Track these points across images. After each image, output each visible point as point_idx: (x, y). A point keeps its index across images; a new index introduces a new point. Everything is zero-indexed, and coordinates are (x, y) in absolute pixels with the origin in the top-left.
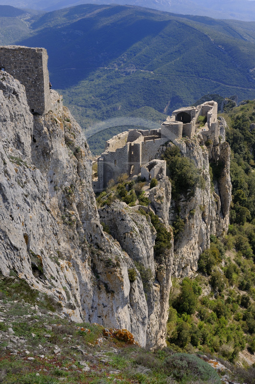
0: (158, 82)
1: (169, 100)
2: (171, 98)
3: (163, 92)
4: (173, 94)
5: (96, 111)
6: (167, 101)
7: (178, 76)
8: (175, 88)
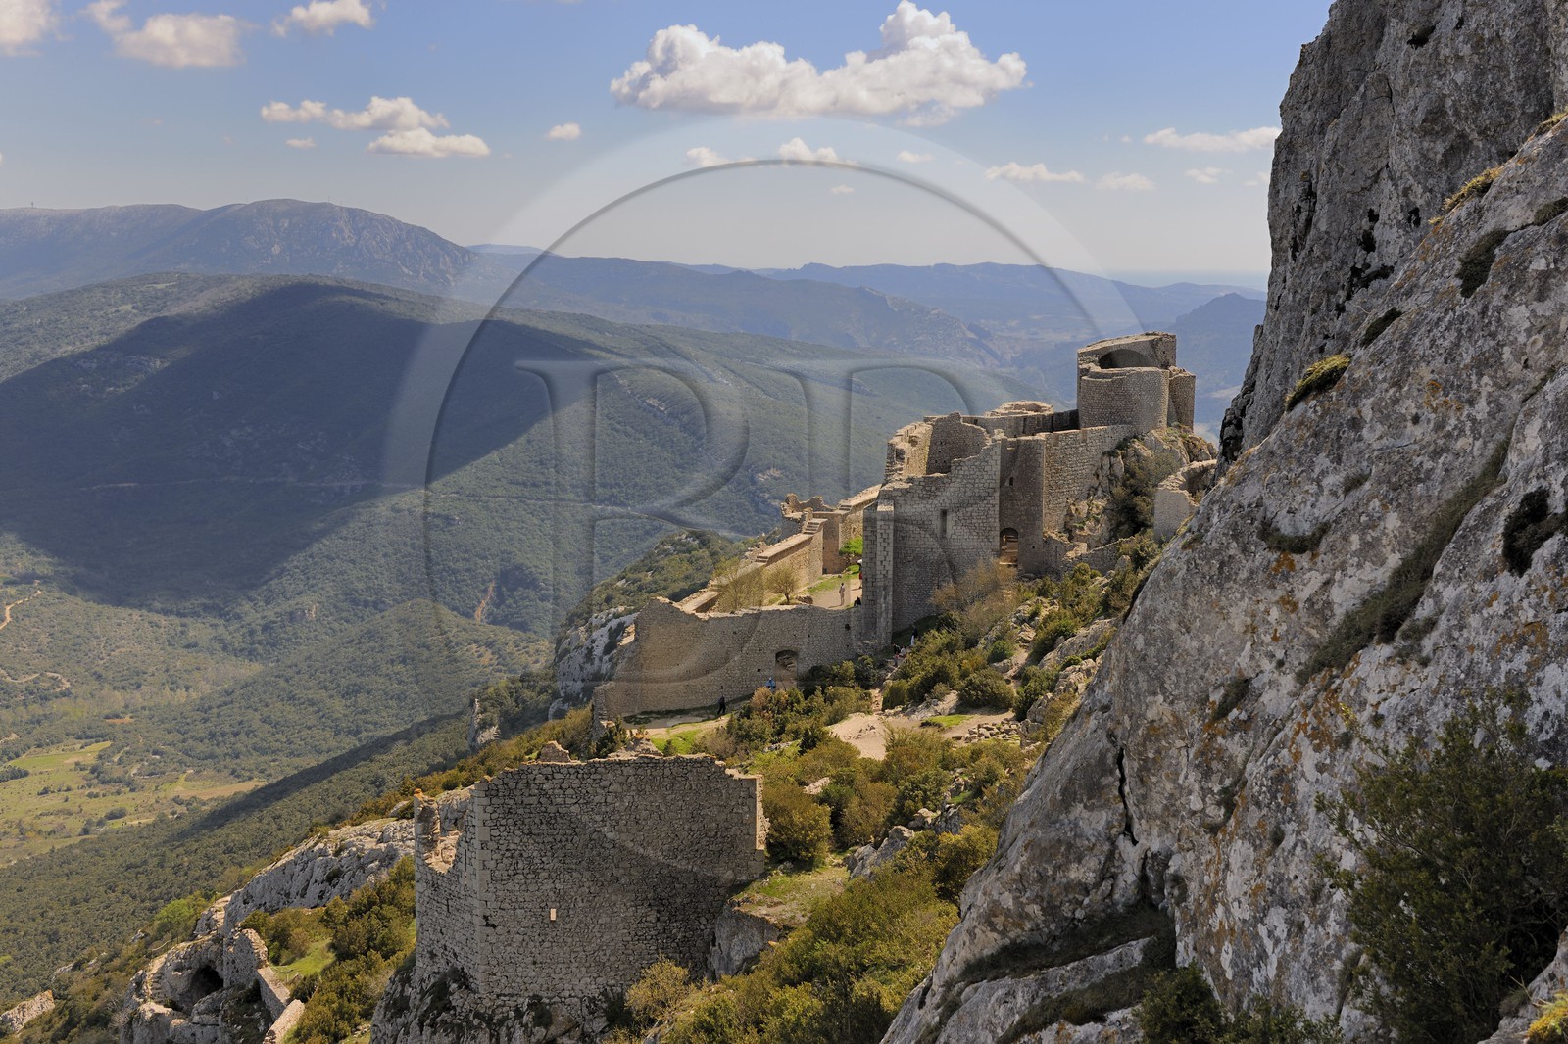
0: (448, 520)
1: (491, 580)
2: (495, 574)
3: (466, 552)
4: (502, 560)
5: (222, 627)
6: (484, 582)
7: (516, 498)
8: (511, 539)
